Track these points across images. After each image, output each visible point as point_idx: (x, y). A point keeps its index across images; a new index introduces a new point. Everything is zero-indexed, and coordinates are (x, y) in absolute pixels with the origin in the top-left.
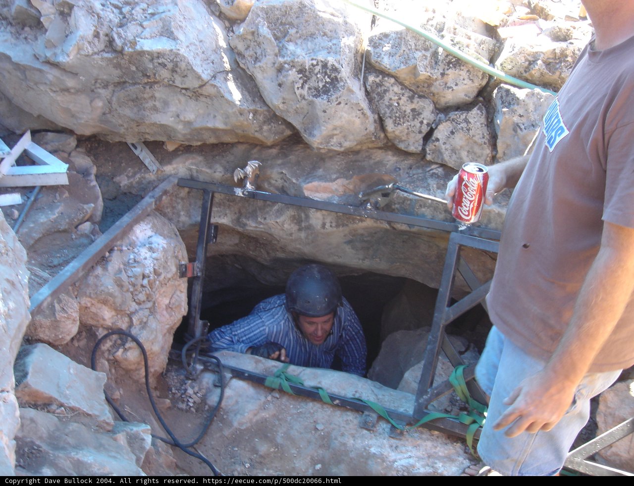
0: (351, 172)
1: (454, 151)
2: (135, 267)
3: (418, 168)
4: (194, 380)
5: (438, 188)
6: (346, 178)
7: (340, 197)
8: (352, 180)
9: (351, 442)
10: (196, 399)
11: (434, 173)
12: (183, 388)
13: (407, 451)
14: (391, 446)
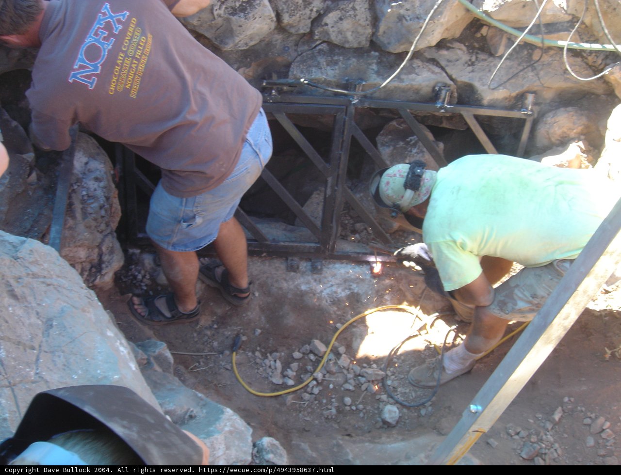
1: (340, 32)
4: (137, 264)
5: (328, 65)
8: (251, 67)
9: (285, 285)
13: (328, 281)
14: (315, 280)
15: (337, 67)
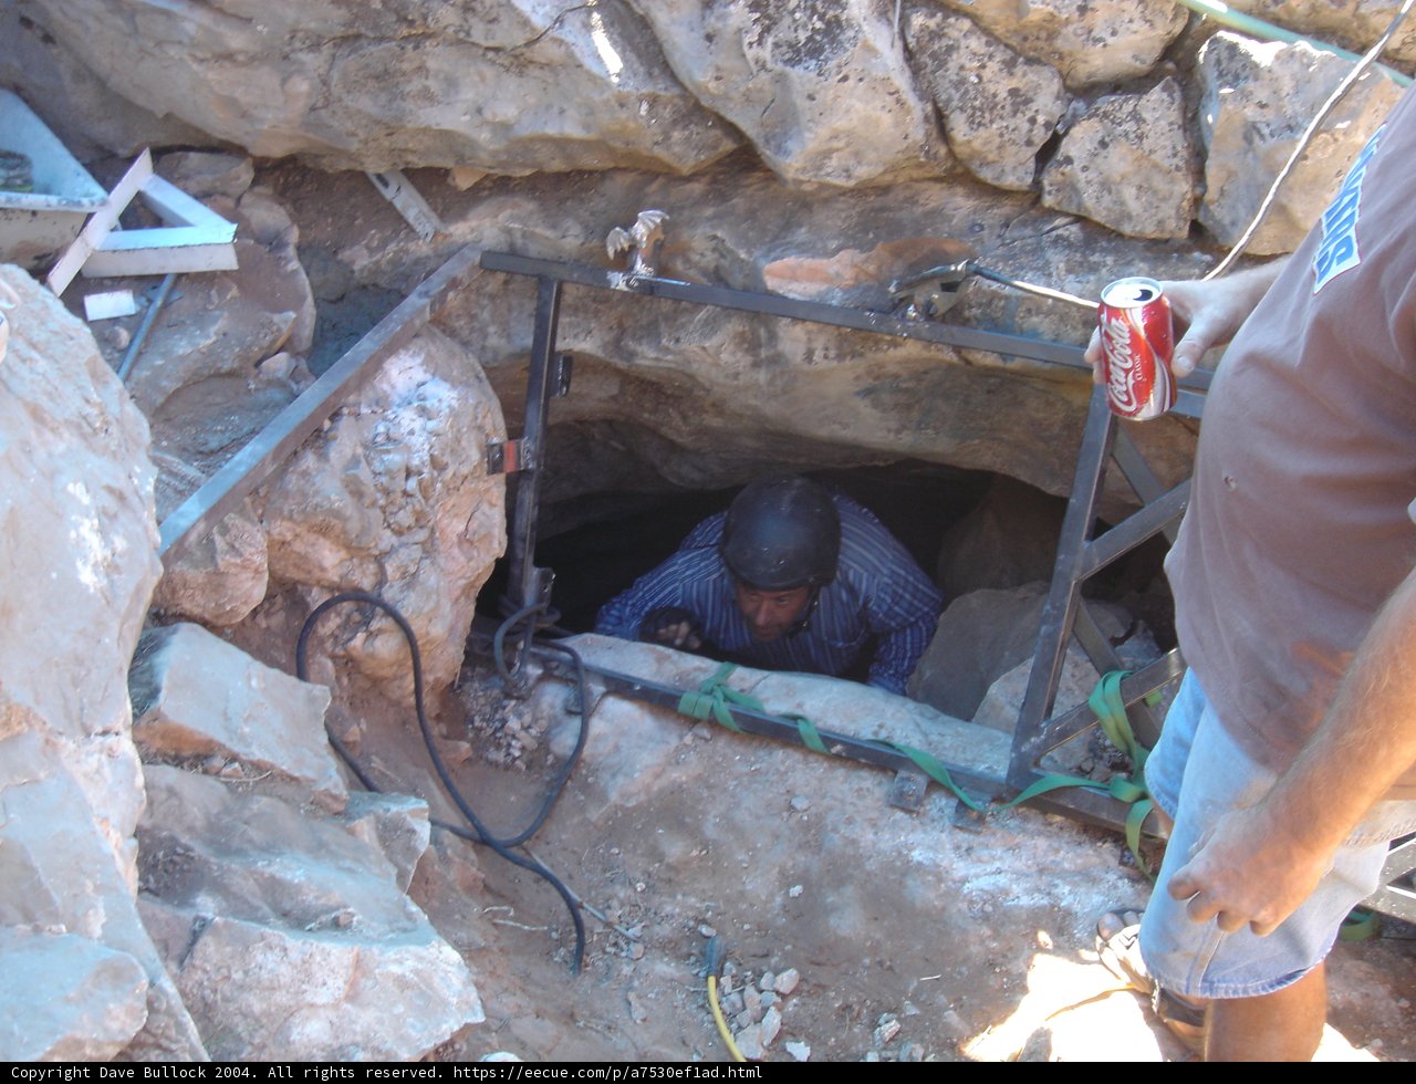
0: (871, 236)
1: (1106, 186)
2: (388, 452)
3: (1024, 224)
4: (522, 699)
5: (1069, 271)
6: (861, 247)
7: (846, 291)
8: (874, 253)
9: (868, 837)
10: (527, 740)
11: (1059, 237)
12: (497, 716)
13: (993, 858)
14: (957, 848)
15: (1092, 278)
